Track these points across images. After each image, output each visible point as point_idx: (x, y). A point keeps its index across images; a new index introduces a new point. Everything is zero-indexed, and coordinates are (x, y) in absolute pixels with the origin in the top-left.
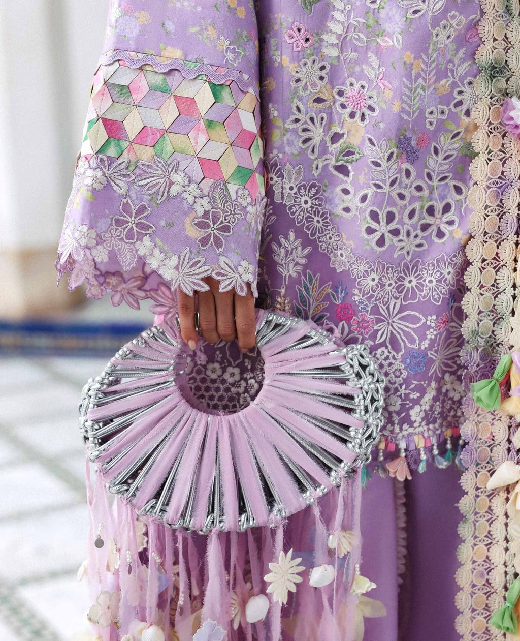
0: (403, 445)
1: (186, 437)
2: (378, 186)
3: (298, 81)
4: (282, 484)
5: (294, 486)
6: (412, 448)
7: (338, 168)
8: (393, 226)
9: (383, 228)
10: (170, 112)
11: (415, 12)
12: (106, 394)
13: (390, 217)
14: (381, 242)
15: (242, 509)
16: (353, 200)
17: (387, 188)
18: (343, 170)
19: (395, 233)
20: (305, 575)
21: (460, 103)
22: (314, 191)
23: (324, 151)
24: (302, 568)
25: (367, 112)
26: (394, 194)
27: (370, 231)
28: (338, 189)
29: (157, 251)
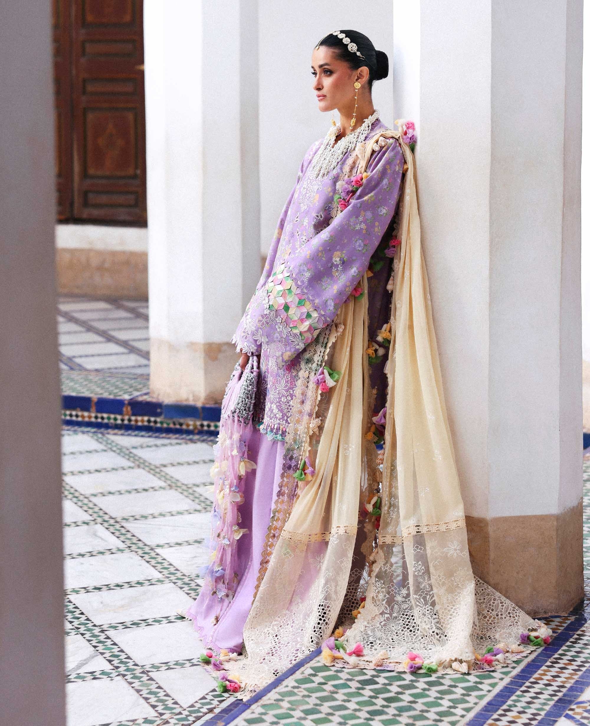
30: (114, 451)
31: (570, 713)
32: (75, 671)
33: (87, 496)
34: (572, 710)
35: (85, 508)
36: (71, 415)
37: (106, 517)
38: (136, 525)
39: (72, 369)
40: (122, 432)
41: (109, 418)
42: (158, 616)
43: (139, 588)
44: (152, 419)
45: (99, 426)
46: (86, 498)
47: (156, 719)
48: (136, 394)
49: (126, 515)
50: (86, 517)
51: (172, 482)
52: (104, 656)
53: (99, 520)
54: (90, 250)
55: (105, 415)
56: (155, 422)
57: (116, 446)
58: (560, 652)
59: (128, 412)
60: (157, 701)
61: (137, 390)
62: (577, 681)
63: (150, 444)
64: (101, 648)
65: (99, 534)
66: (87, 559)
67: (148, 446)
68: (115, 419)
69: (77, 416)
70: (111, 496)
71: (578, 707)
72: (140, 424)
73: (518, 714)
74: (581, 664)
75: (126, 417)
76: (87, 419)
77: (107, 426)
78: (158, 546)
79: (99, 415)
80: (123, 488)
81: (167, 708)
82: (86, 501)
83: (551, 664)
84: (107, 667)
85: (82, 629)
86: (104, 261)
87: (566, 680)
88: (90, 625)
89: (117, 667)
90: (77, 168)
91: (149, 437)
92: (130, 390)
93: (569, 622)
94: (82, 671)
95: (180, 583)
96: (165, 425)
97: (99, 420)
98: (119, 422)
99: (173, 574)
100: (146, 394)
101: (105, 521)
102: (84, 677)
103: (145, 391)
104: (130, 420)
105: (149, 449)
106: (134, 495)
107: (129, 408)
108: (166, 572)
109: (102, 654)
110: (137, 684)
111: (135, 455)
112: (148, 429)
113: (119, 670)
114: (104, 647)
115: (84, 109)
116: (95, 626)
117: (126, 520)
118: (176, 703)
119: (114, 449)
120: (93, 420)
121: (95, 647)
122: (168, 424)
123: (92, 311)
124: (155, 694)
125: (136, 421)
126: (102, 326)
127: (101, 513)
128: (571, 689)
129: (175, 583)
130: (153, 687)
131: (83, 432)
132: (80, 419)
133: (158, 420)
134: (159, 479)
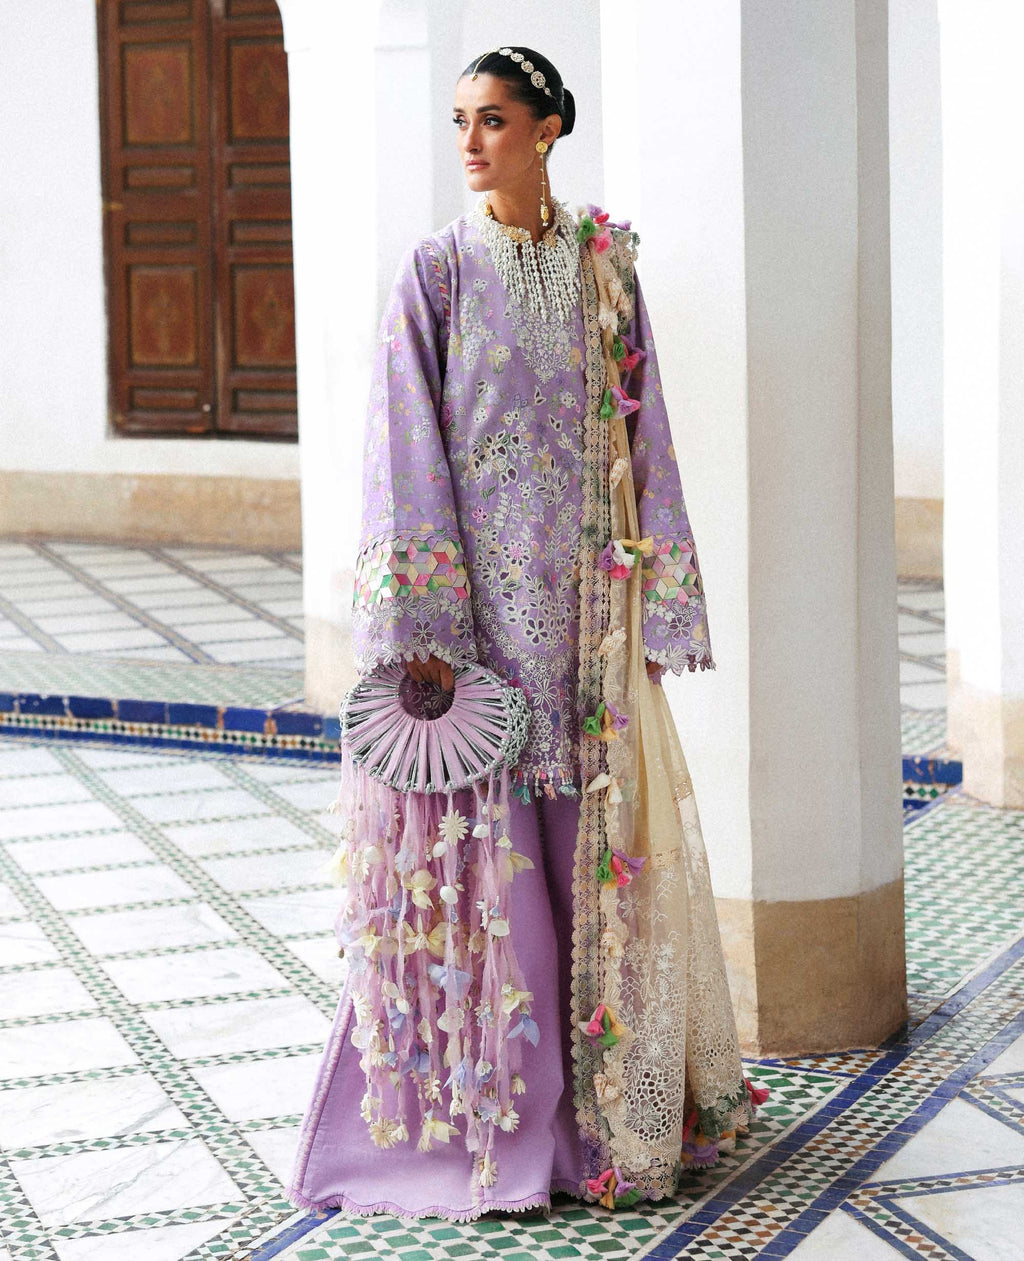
0: (551, 775)
1: (401, 730)
2: (534, 605)
3: (479, 541)
4: (455, 768)
5: (462, 772)
6: (557, 777)
7: (504, 594)
8: (543, 630)
9: (537, 631)
10: (433, 563)
11: (550, 502)
12: (357, 698)
13: (541, 625)
14: (536, 640)
15: (429, 780)
16: (517, 614)
17: (538, 606)
18: (508, 596)
19: (544, 634)
20: (470, 829)
21: (572, 557)
22: (491, 608)
23: (496, 583)
24: (467, 824)
25: (523, 560)
26: (542, 610)
27: (529, 633)
28: (506, 608)
29: (439, 648)
30: (246, 789)
31: (851, 1201)
32: (134, 1129)
33: (194, 859)
34: (855, 1197)
35: (188, 877)
36: (188, 734)
37: (217, 893)
38: (259, 904)
39: (196, 661)
40: (263, 758)
41: (243, 738)
42: (272, 1046)
43: (252, 1003)
44: (308, 740)
45: (229, 749)
46: (193, 862)
47: (240, 1204)
48: (286, 701)
49: (247, 889)
50: (188, 892)
51: (325, 839)
52: (181, 1106)
53: (206, 897)
54: (241, 479)
55: (238, 734)
56: (313, 744)
57: (249, 781)
58: (855, 1106)
59: (270, 728)
60: (247, 1178)
61: (288, 695)
62: (871, 1152)
63: (300, 778)
64: (177, 1094)
65: (202, 918)
66: (179, 956)
67: (297, 782)
68: (253, 740)
69: (197, 735)
70: (230, 859)
71: (863, 1193)
72: (289, 747)
73: (771, 1204)
74: (883, 1125)
75: (269, 737)
76: (211, 740)
77: (240, 750)
78: (289, 937)
79: (230, 733)
80: (248, 846)
81: (261, 1188)
82: (191, 867)
83: (836, 1125)
84: (182, 1124)
85: (155, 1065)
86: (263, 495)
87: (854, 1150)
88: (167, 1060)
89: (197, 1125)
90: (221, 354)
91: (303, 766)
92: (278, 695)
93: (876, 1059)
94: (143, 1130)
95: (314, 995)
96: (327, 750)
97: (230, 741)
98: (259, 744)
99: (307, 980)
100: (300, 701)
101: (214, 898)
102: (146, 1139)
103: (298, 697)
104: (274, 741)
105: (299, 786)
106: (265, 858)
107: (273, 723)
108: (295, 977)
109: (178, 1103)
110: (222, 1151)
111: (276, 796)
112: (301, 754)
113: (199, 1128)
114: (181, 1093)
115: (232, 266)
116: (174, 1060)
117: (246, 896)
118: (275, 1181)
119: (247, 785)
120: (220, 740)
121: (169, 1092)
122: (332, 747)
123: (241, 571)
124: (247, 1166)
125: (284, 743)
126: (252, 595)
127: (211, 886)
128: (859, 1164)
129: (307, 995)
130: (245, 1156)
131: (205, 760)
132: (201, 739)
133: (317, 740)
134: (306, 832)
